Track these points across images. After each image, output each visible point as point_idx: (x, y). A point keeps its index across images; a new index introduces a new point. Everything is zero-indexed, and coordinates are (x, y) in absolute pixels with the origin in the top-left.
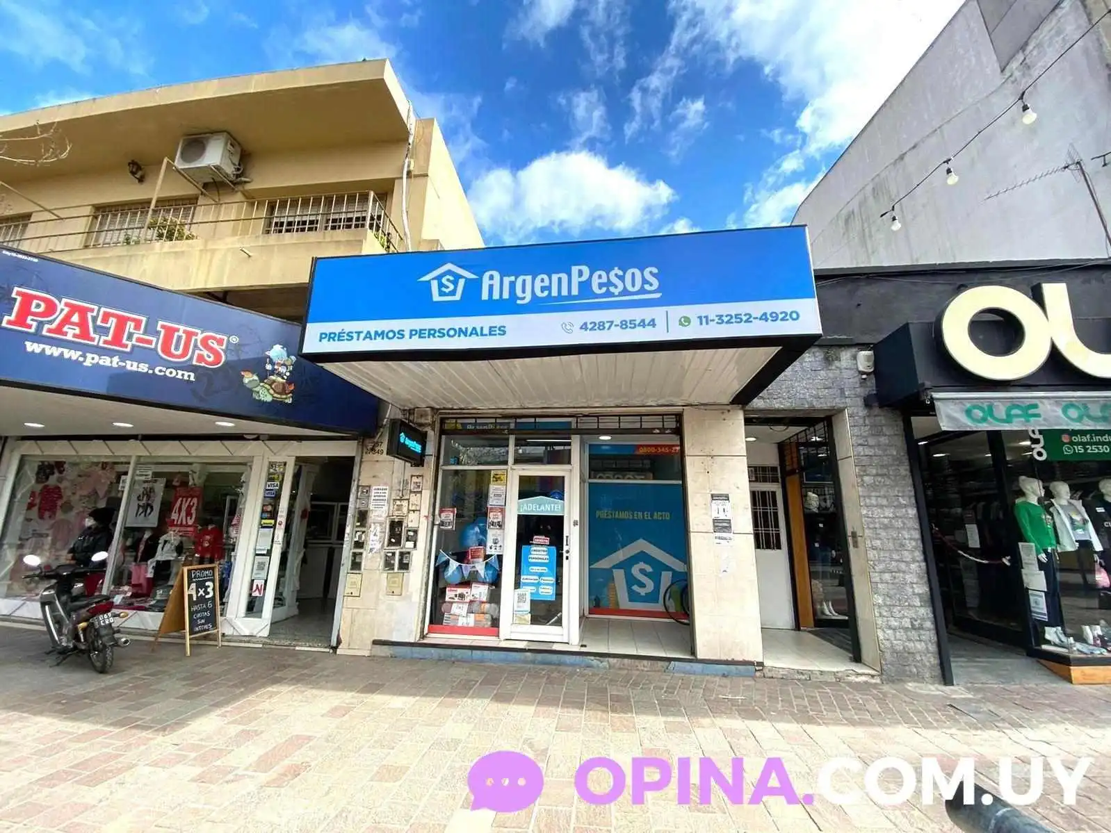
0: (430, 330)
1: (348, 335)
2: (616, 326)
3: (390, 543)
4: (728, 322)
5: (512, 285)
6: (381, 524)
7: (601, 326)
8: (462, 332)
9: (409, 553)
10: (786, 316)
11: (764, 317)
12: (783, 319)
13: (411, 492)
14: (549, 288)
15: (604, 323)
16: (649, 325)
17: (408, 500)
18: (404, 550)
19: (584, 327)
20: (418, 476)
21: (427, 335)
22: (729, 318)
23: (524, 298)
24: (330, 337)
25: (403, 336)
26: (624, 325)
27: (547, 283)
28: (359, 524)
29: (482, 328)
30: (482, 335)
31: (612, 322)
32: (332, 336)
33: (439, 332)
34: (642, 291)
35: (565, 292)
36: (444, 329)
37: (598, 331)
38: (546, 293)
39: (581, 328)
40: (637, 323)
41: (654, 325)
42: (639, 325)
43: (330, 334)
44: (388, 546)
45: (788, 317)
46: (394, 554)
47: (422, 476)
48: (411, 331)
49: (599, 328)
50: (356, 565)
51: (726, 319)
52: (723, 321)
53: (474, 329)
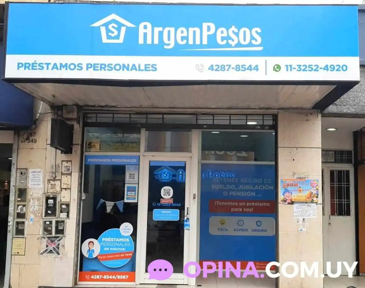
0: (101, 65)
1: (39, 65)
2: (233, 68)
3: (47, 214)
4: (304, 70)
5: (161, 34)
6: (38, 199)
7: (222, 68)
8: (125, 67)
9: (63, 222)
10: (339, 68)
11: (326, 68)
12: (337, 70)
13: (62, 174)
14: (187, 38)
15: (225, 66)
16: (254, 69)
17: (60, 180)
18: (59, 219)
19: (211, 68)
20: (67, 161)
21: (99, 68)
22: (305, 67)
23: (169, 45)
24: (26, 66)
25: (82, 68)
26: (238, 68)
27: (185, 34)
28: (19, 199)
29: (139, 66)
30: (140, 70)
31: (230, 66)
32: (27, 65)
33: (108, 66)
34: (250, 45)
35: (198, 42)
36: (112, 65)
37: (220, 71)
38: (185, 42)
39: (209, 69)
40: (246, 67)
41: (257, 70)
42: (248, 69)
43: (26, 64)
44: (45, 216)
45: (341, 69)
46: (51, 222)
47: (71, 161)
48: (88, 64)
49: (221, 70)
50: (20, 232)
51: (302, 68)
52: (301, 69)
53: (134, 65)
